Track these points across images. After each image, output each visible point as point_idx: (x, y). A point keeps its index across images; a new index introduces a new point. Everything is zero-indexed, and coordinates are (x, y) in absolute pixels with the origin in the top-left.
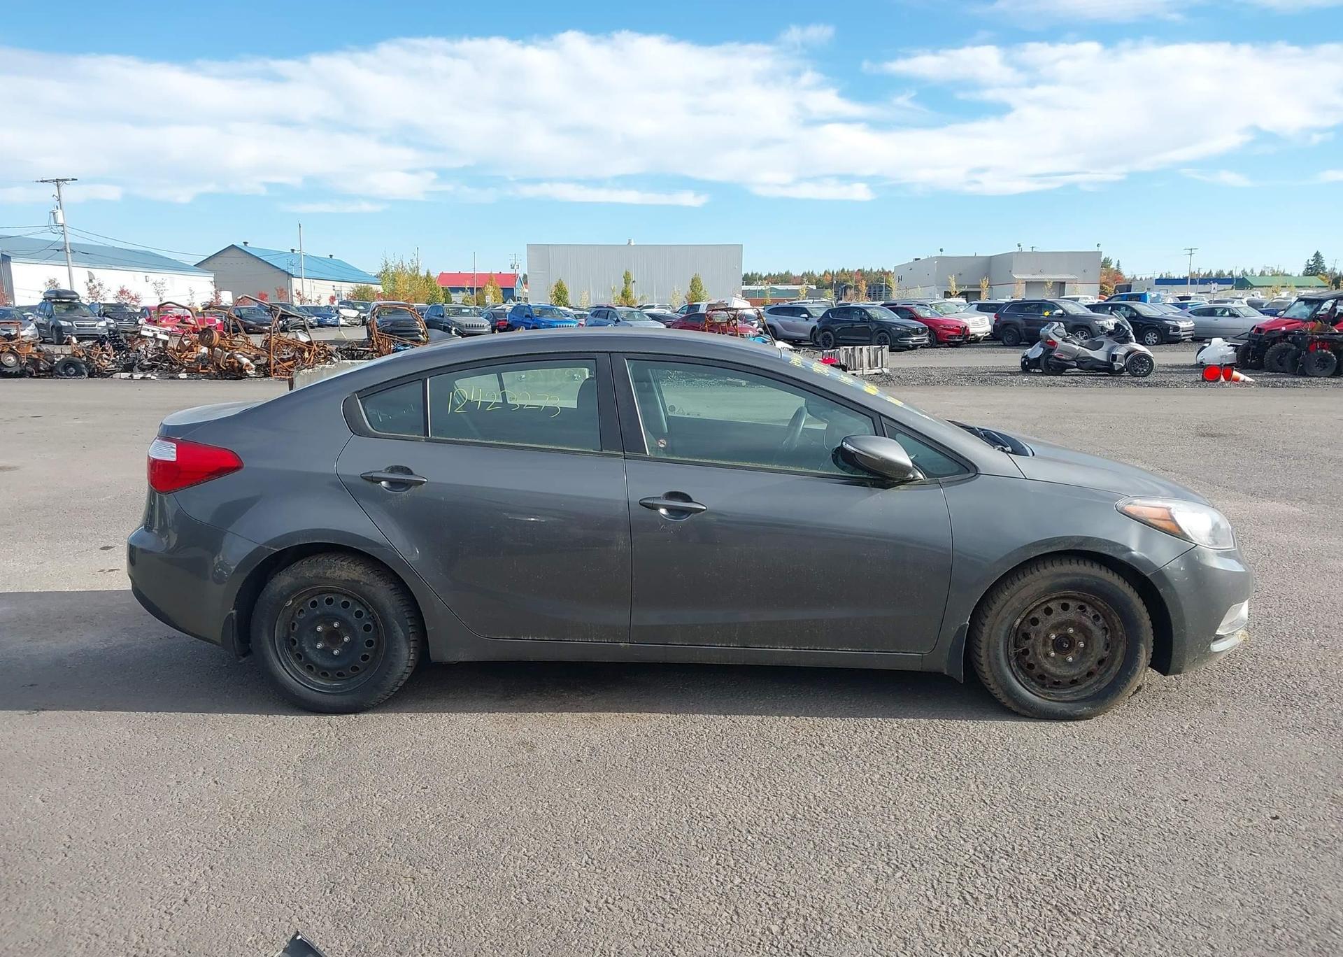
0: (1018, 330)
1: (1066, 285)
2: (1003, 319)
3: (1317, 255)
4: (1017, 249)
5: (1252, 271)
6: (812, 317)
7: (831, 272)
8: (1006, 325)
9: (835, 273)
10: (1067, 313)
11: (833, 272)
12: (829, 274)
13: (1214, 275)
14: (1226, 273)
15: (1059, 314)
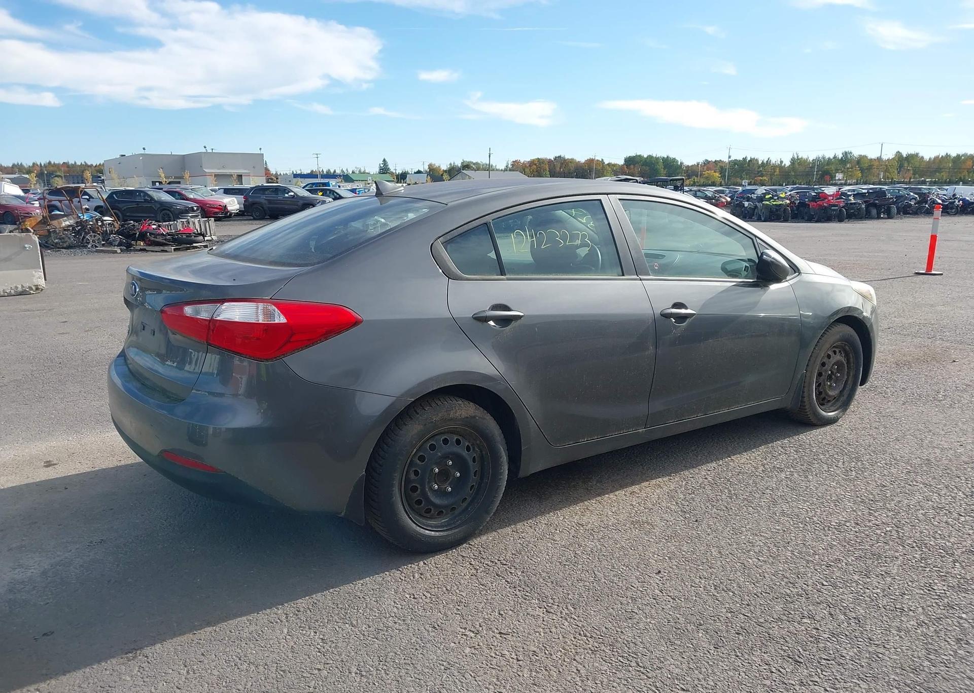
0: (263, 208)
1: (243, 177)
2: (250, 200)
3: (384, 160)
4: (204, 150)
5: (347, 170)
6: (93, 198)
7: (39, 164)
8: (254, 204)
9: (43, 165)
10: (297, 195)
11: (41, 164)
12: (37, 165)
13: (325, 173)
14: (332, 171)
15: (292, 196)
